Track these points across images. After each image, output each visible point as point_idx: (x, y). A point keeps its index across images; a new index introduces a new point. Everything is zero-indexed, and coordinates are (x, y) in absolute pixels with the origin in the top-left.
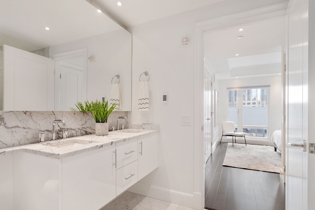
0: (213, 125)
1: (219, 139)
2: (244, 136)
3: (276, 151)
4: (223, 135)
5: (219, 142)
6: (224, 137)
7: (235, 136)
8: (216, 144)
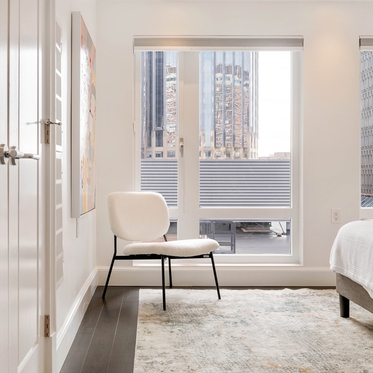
0: (64, 205)
1: (99, 273)
2: (211, 256)
3: (345, 314)
4: (116, 257)
5: (99, 288)
6: (119, 266)
7: (171, 257)
8: (82, 303)
